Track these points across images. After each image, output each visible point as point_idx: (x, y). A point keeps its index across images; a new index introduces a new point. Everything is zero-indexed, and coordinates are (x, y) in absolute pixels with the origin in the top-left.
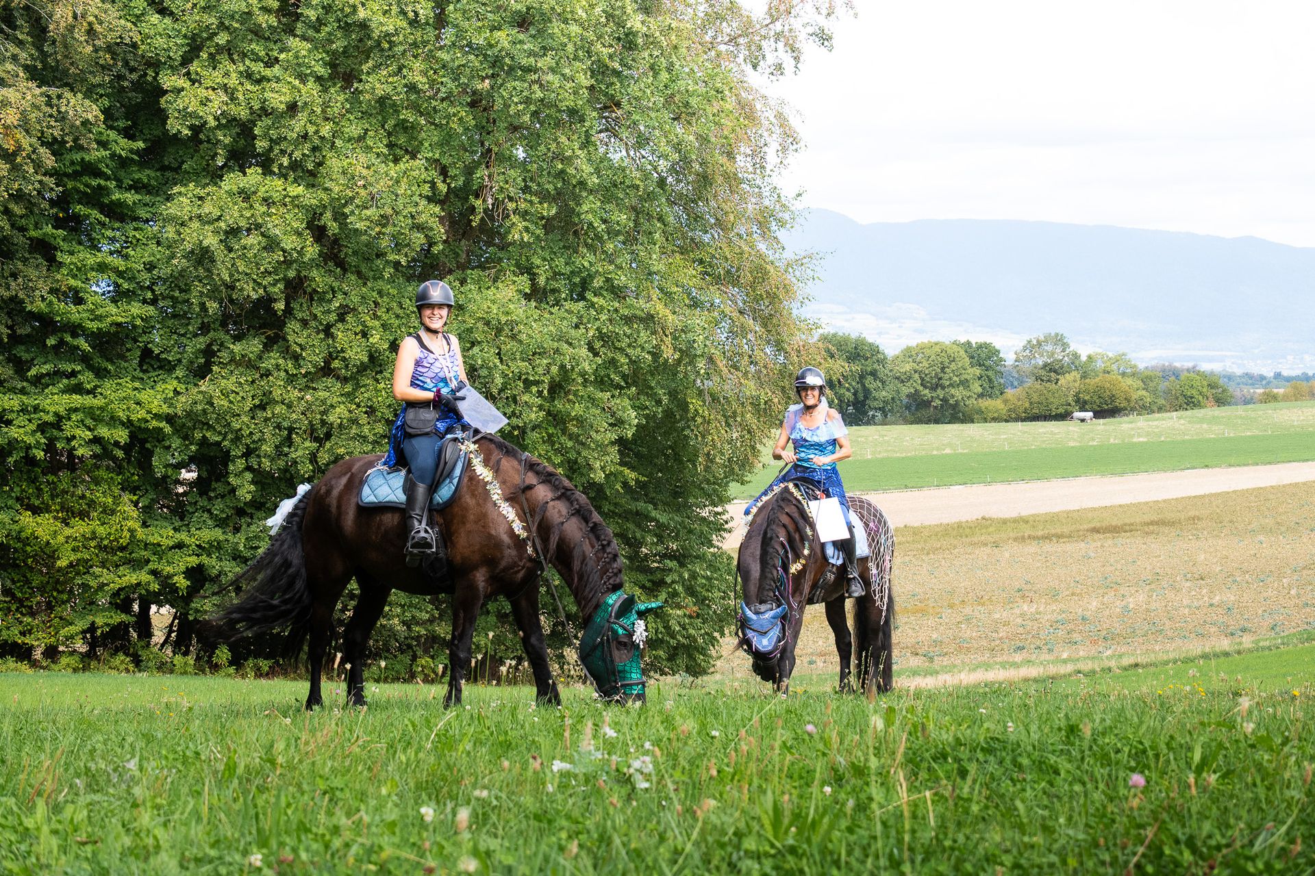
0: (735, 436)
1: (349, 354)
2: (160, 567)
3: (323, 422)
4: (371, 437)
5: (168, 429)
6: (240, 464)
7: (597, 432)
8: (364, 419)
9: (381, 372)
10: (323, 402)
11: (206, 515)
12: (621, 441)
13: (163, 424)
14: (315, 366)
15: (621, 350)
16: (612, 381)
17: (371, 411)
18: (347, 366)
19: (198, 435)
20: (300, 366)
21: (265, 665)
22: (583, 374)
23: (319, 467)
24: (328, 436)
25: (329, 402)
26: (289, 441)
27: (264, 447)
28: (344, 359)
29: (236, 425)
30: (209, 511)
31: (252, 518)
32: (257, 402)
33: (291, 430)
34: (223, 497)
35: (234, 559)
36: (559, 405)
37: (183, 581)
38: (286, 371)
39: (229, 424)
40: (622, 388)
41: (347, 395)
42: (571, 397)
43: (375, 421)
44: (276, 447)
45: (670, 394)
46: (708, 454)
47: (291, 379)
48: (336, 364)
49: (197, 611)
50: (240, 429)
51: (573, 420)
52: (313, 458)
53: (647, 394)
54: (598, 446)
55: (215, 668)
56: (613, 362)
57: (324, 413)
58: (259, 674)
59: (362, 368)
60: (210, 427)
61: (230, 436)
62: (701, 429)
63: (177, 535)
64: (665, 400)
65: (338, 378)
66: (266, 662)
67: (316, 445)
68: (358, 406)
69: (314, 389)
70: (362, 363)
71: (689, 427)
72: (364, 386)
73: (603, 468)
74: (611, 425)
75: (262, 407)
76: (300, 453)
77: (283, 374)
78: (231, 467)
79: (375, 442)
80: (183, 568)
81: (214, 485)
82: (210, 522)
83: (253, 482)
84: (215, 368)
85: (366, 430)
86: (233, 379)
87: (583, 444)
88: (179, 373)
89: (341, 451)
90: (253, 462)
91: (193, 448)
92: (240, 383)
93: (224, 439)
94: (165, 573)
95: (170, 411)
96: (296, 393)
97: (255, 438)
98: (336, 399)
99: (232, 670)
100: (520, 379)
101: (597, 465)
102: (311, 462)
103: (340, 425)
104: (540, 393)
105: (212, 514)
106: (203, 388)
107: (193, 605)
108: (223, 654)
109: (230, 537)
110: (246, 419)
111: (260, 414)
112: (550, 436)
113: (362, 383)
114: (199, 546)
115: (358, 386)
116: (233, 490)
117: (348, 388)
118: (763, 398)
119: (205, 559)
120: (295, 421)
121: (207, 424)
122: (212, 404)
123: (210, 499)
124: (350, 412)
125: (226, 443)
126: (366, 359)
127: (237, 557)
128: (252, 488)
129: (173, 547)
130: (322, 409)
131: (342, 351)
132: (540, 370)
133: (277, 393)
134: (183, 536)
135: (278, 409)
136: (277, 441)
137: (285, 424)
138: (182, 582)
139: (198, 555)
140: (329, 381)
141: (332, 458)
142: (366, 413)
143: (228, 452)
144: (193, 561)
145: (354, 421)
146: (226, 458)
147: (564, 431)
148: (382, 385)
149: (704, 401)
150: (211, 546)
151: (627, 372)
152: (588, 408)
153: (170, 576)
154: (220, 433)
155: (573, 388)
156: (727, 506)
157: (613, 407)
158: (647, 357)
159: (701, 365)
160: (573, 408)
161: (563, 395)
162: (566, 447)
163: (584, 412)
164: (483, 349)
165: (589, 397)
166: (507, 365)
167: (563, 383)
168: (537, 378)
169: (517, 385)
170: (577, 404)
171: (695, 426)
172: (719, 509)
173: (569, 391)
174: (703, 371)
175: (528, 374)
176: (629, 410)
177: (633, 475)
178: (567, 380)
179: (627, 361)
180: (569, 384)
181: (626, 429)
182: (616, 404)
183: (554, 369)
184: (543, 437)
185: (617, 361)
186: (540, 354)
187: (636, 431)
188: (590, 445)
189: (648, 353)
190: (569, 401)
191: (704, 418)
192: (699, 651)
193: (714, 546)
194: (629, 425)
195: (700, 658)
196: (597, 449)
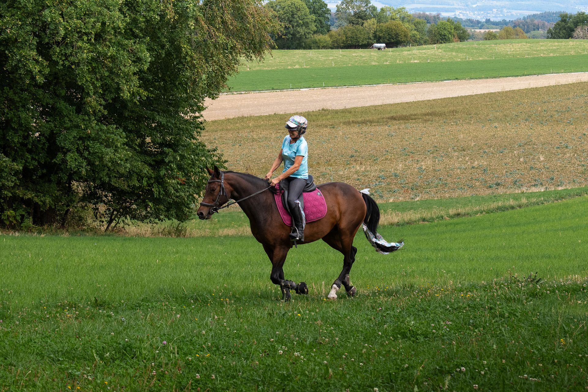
7: (125, 66)
12: (140, 73)
15: (140, 13)
16: (134, 33)
40: (140, 38)
45: (170, 41)
51: (109, 58)
53: (156, 41)
54: (125, 75)
56: (135, 20)
62: (190, 64)
64: (167, 45)
71: (182, 63)
73: (128, 90)
74: (134, 62)
87: (115, 74)
100: (76, 31)
101: (125, 87)
104: (89, 41)
112: (94, 68)
132: (89, 26)
149: (192, 46)
151: (144, 27)
152: (118, 50)
155: (108, 37)
156: (202, 113)
157: (135, 49)
158: (157, 17)
159: (192, 23)
160: (109, 50)
161: (102, 41)
162: (104, 76)
163: (117, 53)
164: (51, 11)
165: (119, 43)
166: (67, 22)
167: (102, 34)
168: (87, 31)
169: (74, 35)
170: (111, 48)
171: (185, 62)
172: (197, 114)
173: (106, 39)
174: (193, 27)
175: (81, 28)
176: (144, 52)
177: (145, 93)
178: (104, 32)
179: (144, 20)
180: (105, 34)
181: (143, 64)
182: (136, 47)
183: (99, 25)
184: (89, 69)
185: (138, 20)
186: (88, 15)
187: (150, 65)
188: (120, 74)
189: (158, 14)
190: (106, 45)
191: (191, 57)
192: (184, 205)
193: (194, 138)
194: (145, 62)
195: (185, 210)
196: (124, 77)
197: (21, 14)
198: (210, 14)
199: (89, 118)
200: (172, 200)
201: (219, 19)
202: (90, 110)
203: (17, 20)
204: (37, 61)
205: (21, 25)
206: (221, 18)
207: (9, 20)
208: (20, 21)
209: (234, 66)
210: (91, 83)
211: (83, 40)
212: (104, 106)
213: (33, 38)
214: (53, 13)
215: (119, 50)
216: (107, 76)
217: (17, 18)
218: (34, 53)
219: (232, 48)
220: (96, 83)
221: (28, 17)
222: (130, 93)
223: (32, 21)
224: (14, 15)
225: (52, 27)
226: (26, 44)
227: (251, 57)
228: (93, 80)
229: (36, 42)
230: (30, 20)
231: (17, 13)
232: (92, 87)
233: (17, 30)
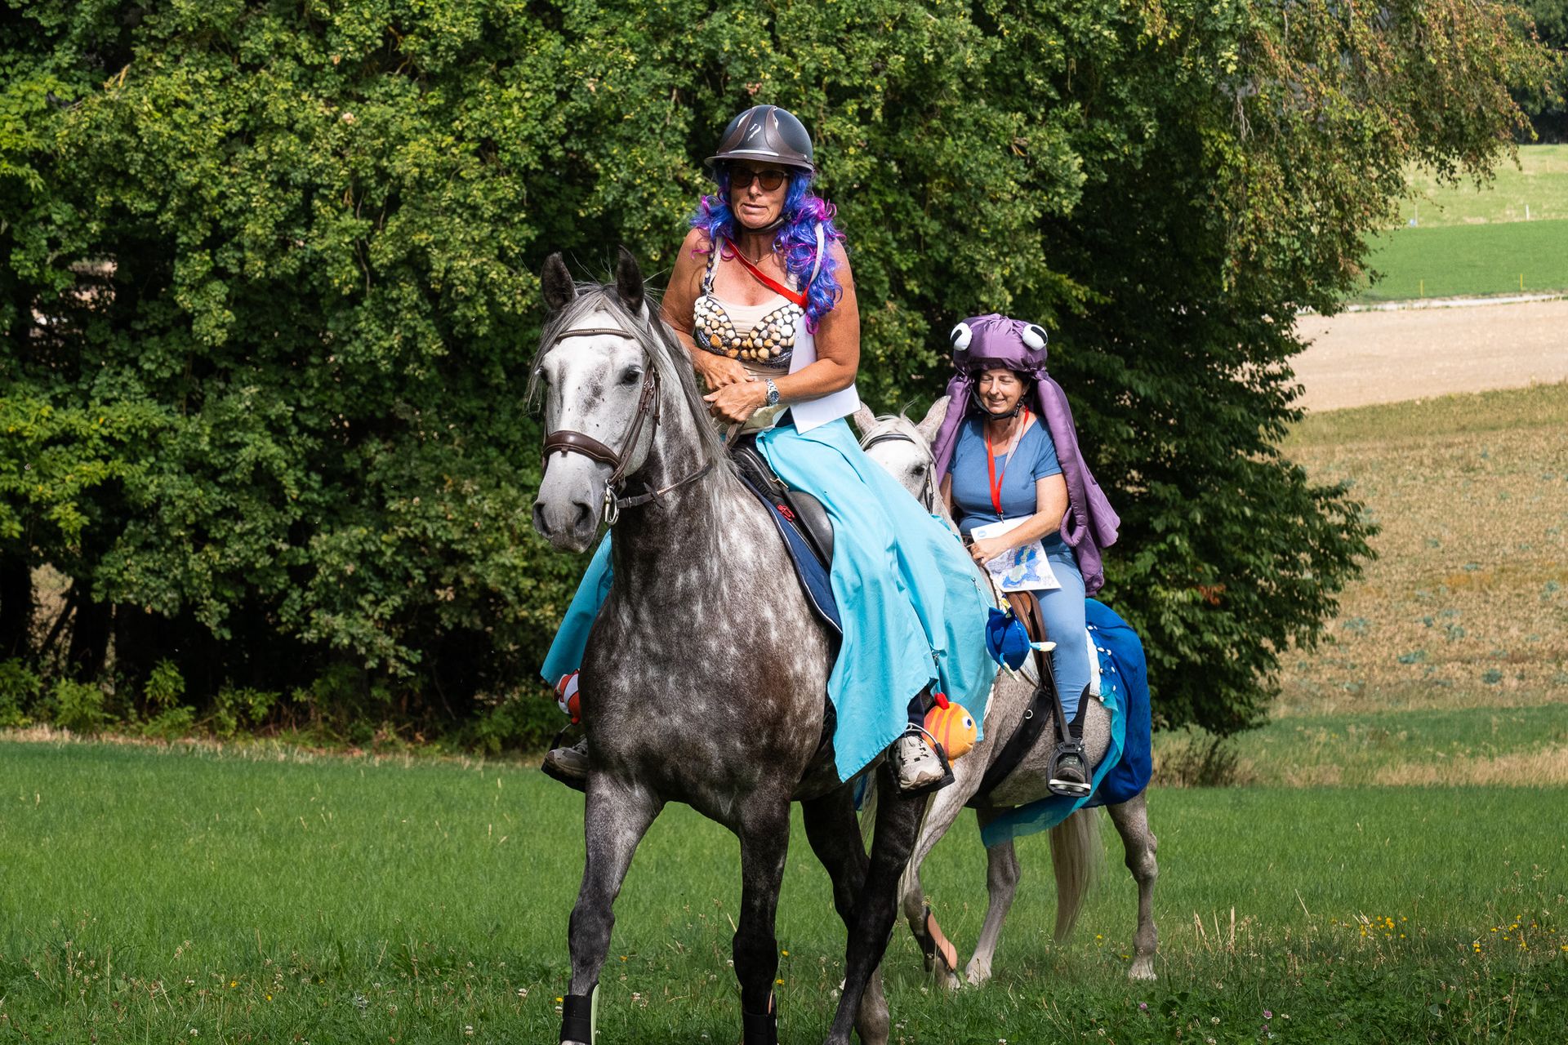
0: (1307, 209)
1: (439, 21)
2: (23, 486)
3: (383, 175)
4: (489, 210)
5: (36, 181)
6: (200, 263)
7: (994, 201)
8: (472, 168)
9: (510, 63)
10: (382, 129)
11: (128, 373)
12: (1049, 223)
13: (25, 170)
14: (361, 47)
15: (1051, 20)
16: (1029, 88)
17: (487, 148)
18: (434, 48)
19: (103, 199)
20: (328, 48)
21: (259, 703)
22: (963, 74)
23: (374, 275)
24: (393, 204)
25: (393, 129)
26: (304, 215)
27: (250, 228)
28: (427, 34)
29: (188, 176)
30: (134, 363)
31: (227, 381)
32: (234, 125)
33: (310, 189)
34: (162, 332)
35: (190, 470)
36: (908, 141)
37: (73, 516)
38: (298, 59)
39: (173, 175)
40: (1051, 104)
41: (435, 114)
42: (935, 123)
43: (497, 173)
44: (278, 225)
45: (1160, 116)
46: (1246, 250)
47: (309, 76)
48: (410, 44)
49: (110, 584)
50: (199, 186)
51: (938, 174)
52: (361, 253)
53: (1109, 116)
54: (996, 233)
55: (151, 708)
56: (1029, 44)
57: (380, 154)
58: (250, 725)
59: (467, 55)
60: (130, 182)
61: (175, 202)
62: (1230, 195)
63: (61, 415)
64: (1150, 129)
65: (413, 74)
66: (260, 697)
67: (366, 223)
68: (460, 138)
69: (361, 100)
70: (466, 42)
71: (1203, 189)
72: (472, 93)
73: (1008, 283)
74: (1025, 185)
75: (247, 136)
76: (331, 240)
77: (289, 65)
78: (180, 271)
79: (497, 219)
80: (72, 488)
81: (142, 306)
82: (137, 387)
83: (230, 302)
84: (139, 50)
85: (476, 193)
86: (181, 74)
87: (963, 229)
88: (64, 56)
89: (421, 238)
90: (228, 258)
91: (94, 227)
92: (196, 85)
93: (162, 207)
94: (33, 498)
95: (41, 145)
96: (321, 108)
97: (233, 205)
98: (408, 123)
99: (185, 714)
100: (818, 83)
101: (996, 274)
102: (356, 261)
103: (420, 182)
104: (864, 116)
105: (139, 370)
106: (113, 95)
107: (102, 570)
108: (166, 679)
109: (178, 420)
110: (209, 164)
111: (245, 154)
112: (889, 209)
113: (467, 87)
114: (110, 440)
115: (457, 95)
116: (187, 319)
117: (436, 98)
118: (1370, 128)
119: (120, 467)
120: (319, 171)
121: (125, 173)
122: (134, 131)
123: (135, 337)
124: (440, 150)
125: (168, 216)
126: (475, 34)
127: (194, 465)
128: (229, 316)
129: (52, 441)
130: (378, 143)
131: (423, 14)
132: (864, 64)
133: (278, 108)
134: (73, 417)
135: (280, 144)
136: (280, 211)
137: (298, 176)
138: (69, 517)
139: (106, 459)
140: (395, 82)
141: (402, 253)
142: (476, 153)
143: (172, 237)
144: (95, 471)
145: (452, 173)
146: (166, 249)
147: (922, 199)
148: (513, 92)
149: (1236, 132)
150: (135, 437)
151: (1061, 68)
152: (973, 148)
153: (43, 506)
154: (152, 195)
155: (940, 103)
156: (1292, 361)
157: (1030, 145)
158: (1106, 33)
159: (1229, 54)
160: (939, 148)
161: (917, 118)
162: (926, 234)
163: (966, 156)
164: (735, 17)
165: (976, 122)
166: (790, 53)
167: (918, 93)
168: (857, 81)
169: (812, 98)
170: (949, 139)
171: (1216, 187)
172: (1274, 368)
173: (931, 109)
174: (1231, 68)
175: (836, 72)
176: (1066, 153)
177: (1081, 292)
178: (926, 86)
179: (1062, 42)
180: (931, 94)
181: (1059, 194)
182: (1034, 139)
183: (897, 62)
184: (875, 210)
185: (1040, 44)
186: (863, 28)
187: (1082, 200)
188: (978, 230)
189: (1112, 24)
190: (931, 131)
191: (1236, 169)
192: (1226, 680)
193: (1263, 449)
194: (1068, 186)
195: (1228, 695)
196: (994, 239)
197: (636, 29)
198: (1300, 23)
199: (875, 378)
200: (1175, 660)
201: (1329, 37)
202: (879, 352)
203: (624, 47)
204: (689, 190)
205: (636, 66)
206: (1340, 35)
207: (596, 50)
208: (632, 52)
209: (1385, 201)
210: (880, 259)
211: (844, 113)
212: (925, 336)
213: (676, 109)
214: (740, 25)
215: (973, 145)
216: (937, 236)
217: (621, 40)
218: (679, 159)
219: (1376, 138)
220: (897, 257)
221: (657, 37)
222: (1012, 291)
223: (671, 52)
224: (612, 33)
225: (738, 69)
226: (652, 130)
227: (1452, 170)
228: (888, 249)
229: (687, 123)
230: (666, 48)
231: (623, 25)
232: (883, 272)
233: (621, 83)
